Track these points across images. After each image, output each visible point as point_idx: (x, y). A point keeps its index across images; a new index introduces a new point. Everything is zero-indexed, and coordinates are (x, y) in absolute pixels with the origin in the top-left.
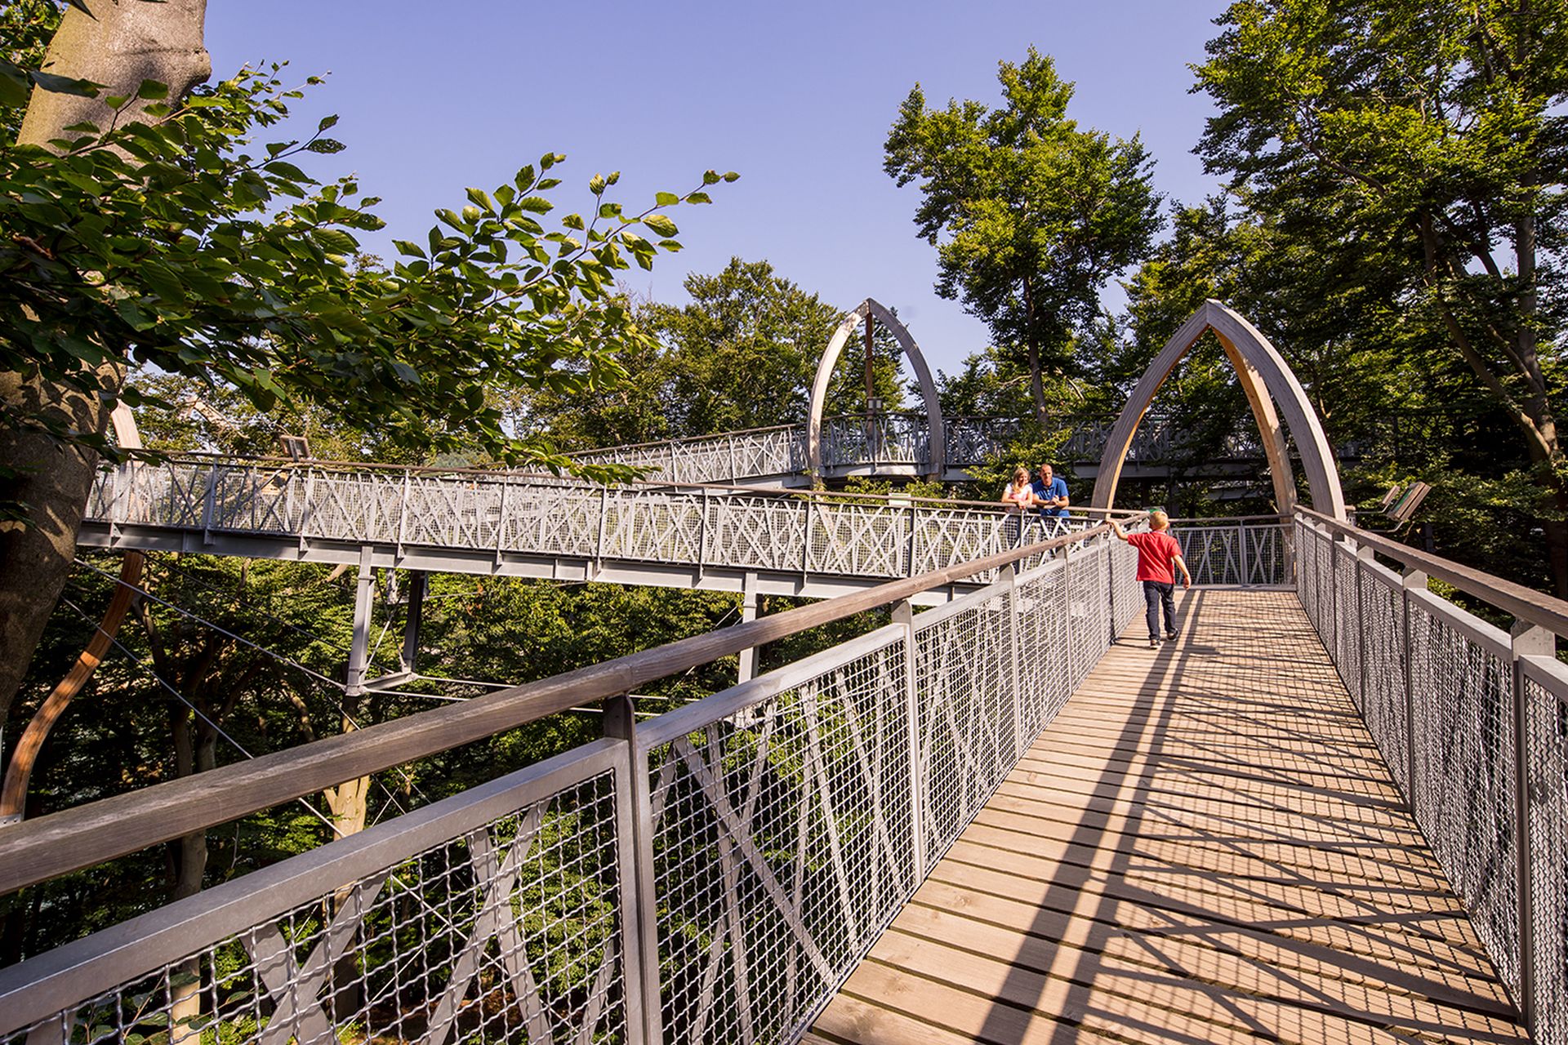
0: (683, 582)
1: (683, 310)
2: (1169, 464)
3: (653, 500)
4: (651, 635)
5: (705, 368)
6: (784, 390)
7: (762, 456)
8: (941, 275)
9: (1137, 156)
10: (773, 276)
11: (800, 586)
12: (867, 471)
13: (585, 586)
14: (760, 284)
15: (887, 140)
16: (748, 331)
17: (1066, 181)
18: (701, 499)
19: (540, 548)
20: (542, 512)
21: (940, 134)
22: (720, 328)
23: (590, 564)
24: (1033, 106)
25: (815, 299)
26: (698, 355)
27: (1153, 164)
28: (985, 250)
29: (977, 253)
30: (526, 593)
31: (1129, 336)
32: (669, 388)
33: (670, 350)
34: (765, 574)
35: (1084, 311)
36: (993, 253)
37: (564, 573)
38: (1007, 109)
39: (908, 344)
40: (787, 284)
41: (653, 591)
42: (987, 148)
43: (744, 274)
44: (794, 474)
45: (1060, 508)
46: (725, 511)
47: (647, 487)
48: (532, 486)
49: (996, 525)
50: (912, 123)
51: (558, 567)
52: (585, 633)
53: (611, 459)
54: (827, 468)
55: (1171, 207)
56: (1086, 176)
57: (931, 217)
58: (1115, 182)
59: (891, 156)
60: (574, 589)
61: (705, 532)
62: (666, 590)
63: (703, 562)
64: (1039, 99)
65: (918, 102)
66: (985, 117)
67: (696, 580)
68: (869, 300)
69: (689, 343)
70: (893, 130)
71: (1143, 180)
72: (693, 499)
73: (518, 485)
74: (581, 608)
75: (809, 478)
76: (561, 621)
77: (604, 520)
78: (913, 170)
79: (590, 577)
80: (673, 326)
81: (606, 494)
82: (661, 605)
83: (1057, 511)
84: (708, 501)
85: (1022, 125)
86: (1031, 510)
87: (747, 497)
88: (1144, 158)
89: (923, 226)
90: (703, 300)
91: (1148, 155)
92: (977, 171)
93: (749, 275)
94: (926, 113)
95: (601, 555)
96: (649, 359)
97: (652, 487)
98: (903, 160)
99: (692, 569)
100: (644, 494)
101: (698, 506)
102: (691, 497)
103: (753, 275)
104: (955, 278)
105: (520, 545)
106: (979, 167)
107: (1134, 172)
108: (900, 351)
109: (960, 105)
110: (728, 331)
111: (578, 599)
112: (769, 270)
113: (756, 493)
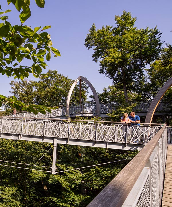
0: (40, 140)
1: (38, 82)
2: (163, 112)
3: (33, 122)
4: (32, 151)
5: (43, 94)
6: (60, 98)
7: (56, 112)
8: (100, 68)
9: (156, 32)
10: (57, 73)
11: (67, 142)
12: (81, 115)
13: (18, 140)
14: (54, 75)
15: (86, 38)
16: (52, 85)
17: (136, 41)
18: (44, 122)
19: (9, 133)
20: (9, 125)
21: (100, 35)
22: (46, 85)
23: (20, 136)
24: (125, 24)
25: (67, 77)
26: (41, 91)
27: (161, 34)
28: (113, 60)
29: (110, 61)
30: (6, 141)
31: (149, 81)
32: (35, 99)
33: (35, 91)
34: (59, 139)
35: (139, 74)
36: (115, 61)
37: (14, 138)
38: (117, 27)
39: (90, 85)
40: (60, 75)
41: (33, 142)
42: (113, 36)
43: (51, 73)
44: (63, 116)
45: (138, 123)
46: (49, 124)
47: (31, 119)
48: (7, 119)
49: (120, 128)
50: (92, 33)
51: (13, 137)
52: (18, 150)
53: (23, 114)
54: (71, 115)
55: (166, 45)
56: (141, 39)
57: (96, 56)
58: (149, 40)
59: (86, 42)
60: (16, 141)
61: (45, 129)
62: (36, 142)
63: (44, 136)
64: (127, 22)
65: (94, 28)
66: (111, 29)
67: (43, 140)
68: (81, 76)
69: (39, 89)
70: (87, 36)
71: (158, 38)
72: (42, 122)
73: (5, 119)
74: (17, 145)
75: (67, 117)
76: (13, 148)
77: (22, 127)
78: (92, 45)
79: (19, 139)
80: (36, 85)
81: (23, 121)
82: (34, 145)
83: (136, 124)
84: (45, 122)
85: (122, 30)
86: (129, 124)
87: (54, 121)
88: (158, 33)
89: (94, 58)
90: (42, 80)
91: (159, 32)
92: (109, 43)
93: (52, 73)
94: (96, 31)
95: (22, 134)
96: (31, 93)
97: (33, 119)
98: (89, 43)
99: (42, 138)
100: (31, 121)
101: (43, 123)
102: (42, 121)
103: (53, 73)
104: (104, 69)
105: (5, 131)
106: (110, 41)
107: (155, 37)
108: (88, 87)
109: (105, 27)
110: (48, 86)
111: (17, 143)
112: (57, 72)
113: (57, 120)
